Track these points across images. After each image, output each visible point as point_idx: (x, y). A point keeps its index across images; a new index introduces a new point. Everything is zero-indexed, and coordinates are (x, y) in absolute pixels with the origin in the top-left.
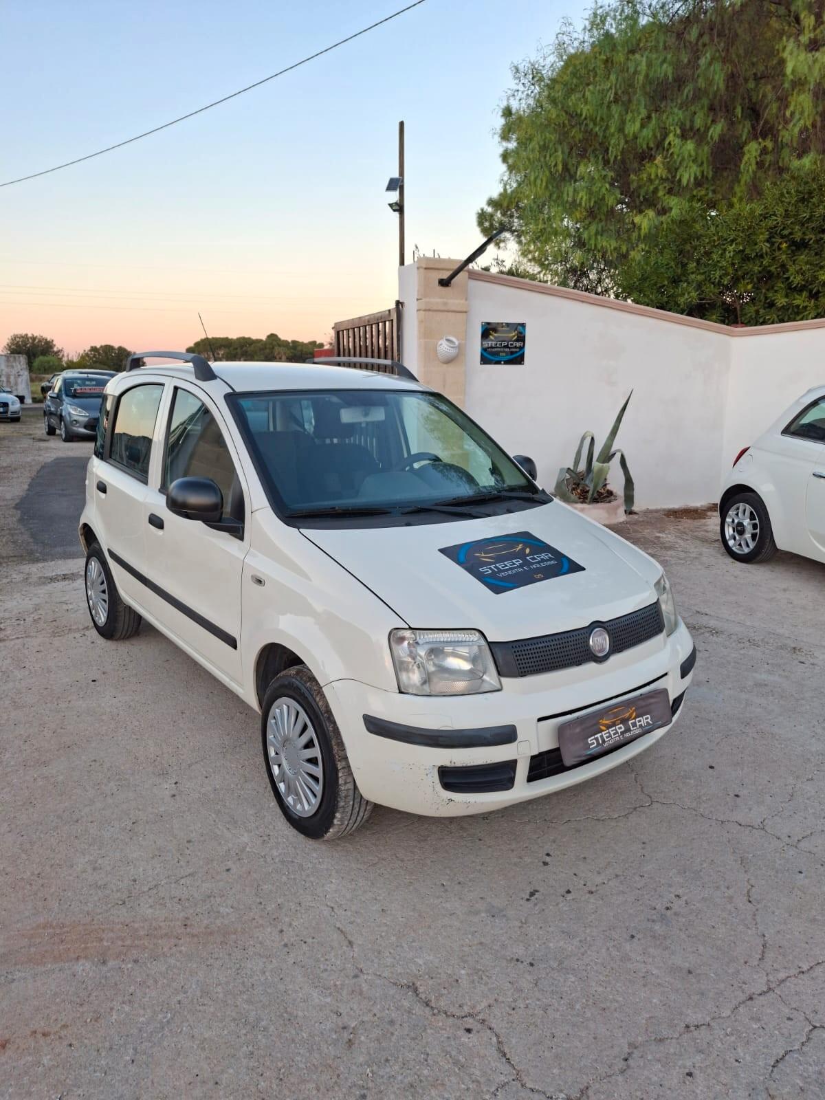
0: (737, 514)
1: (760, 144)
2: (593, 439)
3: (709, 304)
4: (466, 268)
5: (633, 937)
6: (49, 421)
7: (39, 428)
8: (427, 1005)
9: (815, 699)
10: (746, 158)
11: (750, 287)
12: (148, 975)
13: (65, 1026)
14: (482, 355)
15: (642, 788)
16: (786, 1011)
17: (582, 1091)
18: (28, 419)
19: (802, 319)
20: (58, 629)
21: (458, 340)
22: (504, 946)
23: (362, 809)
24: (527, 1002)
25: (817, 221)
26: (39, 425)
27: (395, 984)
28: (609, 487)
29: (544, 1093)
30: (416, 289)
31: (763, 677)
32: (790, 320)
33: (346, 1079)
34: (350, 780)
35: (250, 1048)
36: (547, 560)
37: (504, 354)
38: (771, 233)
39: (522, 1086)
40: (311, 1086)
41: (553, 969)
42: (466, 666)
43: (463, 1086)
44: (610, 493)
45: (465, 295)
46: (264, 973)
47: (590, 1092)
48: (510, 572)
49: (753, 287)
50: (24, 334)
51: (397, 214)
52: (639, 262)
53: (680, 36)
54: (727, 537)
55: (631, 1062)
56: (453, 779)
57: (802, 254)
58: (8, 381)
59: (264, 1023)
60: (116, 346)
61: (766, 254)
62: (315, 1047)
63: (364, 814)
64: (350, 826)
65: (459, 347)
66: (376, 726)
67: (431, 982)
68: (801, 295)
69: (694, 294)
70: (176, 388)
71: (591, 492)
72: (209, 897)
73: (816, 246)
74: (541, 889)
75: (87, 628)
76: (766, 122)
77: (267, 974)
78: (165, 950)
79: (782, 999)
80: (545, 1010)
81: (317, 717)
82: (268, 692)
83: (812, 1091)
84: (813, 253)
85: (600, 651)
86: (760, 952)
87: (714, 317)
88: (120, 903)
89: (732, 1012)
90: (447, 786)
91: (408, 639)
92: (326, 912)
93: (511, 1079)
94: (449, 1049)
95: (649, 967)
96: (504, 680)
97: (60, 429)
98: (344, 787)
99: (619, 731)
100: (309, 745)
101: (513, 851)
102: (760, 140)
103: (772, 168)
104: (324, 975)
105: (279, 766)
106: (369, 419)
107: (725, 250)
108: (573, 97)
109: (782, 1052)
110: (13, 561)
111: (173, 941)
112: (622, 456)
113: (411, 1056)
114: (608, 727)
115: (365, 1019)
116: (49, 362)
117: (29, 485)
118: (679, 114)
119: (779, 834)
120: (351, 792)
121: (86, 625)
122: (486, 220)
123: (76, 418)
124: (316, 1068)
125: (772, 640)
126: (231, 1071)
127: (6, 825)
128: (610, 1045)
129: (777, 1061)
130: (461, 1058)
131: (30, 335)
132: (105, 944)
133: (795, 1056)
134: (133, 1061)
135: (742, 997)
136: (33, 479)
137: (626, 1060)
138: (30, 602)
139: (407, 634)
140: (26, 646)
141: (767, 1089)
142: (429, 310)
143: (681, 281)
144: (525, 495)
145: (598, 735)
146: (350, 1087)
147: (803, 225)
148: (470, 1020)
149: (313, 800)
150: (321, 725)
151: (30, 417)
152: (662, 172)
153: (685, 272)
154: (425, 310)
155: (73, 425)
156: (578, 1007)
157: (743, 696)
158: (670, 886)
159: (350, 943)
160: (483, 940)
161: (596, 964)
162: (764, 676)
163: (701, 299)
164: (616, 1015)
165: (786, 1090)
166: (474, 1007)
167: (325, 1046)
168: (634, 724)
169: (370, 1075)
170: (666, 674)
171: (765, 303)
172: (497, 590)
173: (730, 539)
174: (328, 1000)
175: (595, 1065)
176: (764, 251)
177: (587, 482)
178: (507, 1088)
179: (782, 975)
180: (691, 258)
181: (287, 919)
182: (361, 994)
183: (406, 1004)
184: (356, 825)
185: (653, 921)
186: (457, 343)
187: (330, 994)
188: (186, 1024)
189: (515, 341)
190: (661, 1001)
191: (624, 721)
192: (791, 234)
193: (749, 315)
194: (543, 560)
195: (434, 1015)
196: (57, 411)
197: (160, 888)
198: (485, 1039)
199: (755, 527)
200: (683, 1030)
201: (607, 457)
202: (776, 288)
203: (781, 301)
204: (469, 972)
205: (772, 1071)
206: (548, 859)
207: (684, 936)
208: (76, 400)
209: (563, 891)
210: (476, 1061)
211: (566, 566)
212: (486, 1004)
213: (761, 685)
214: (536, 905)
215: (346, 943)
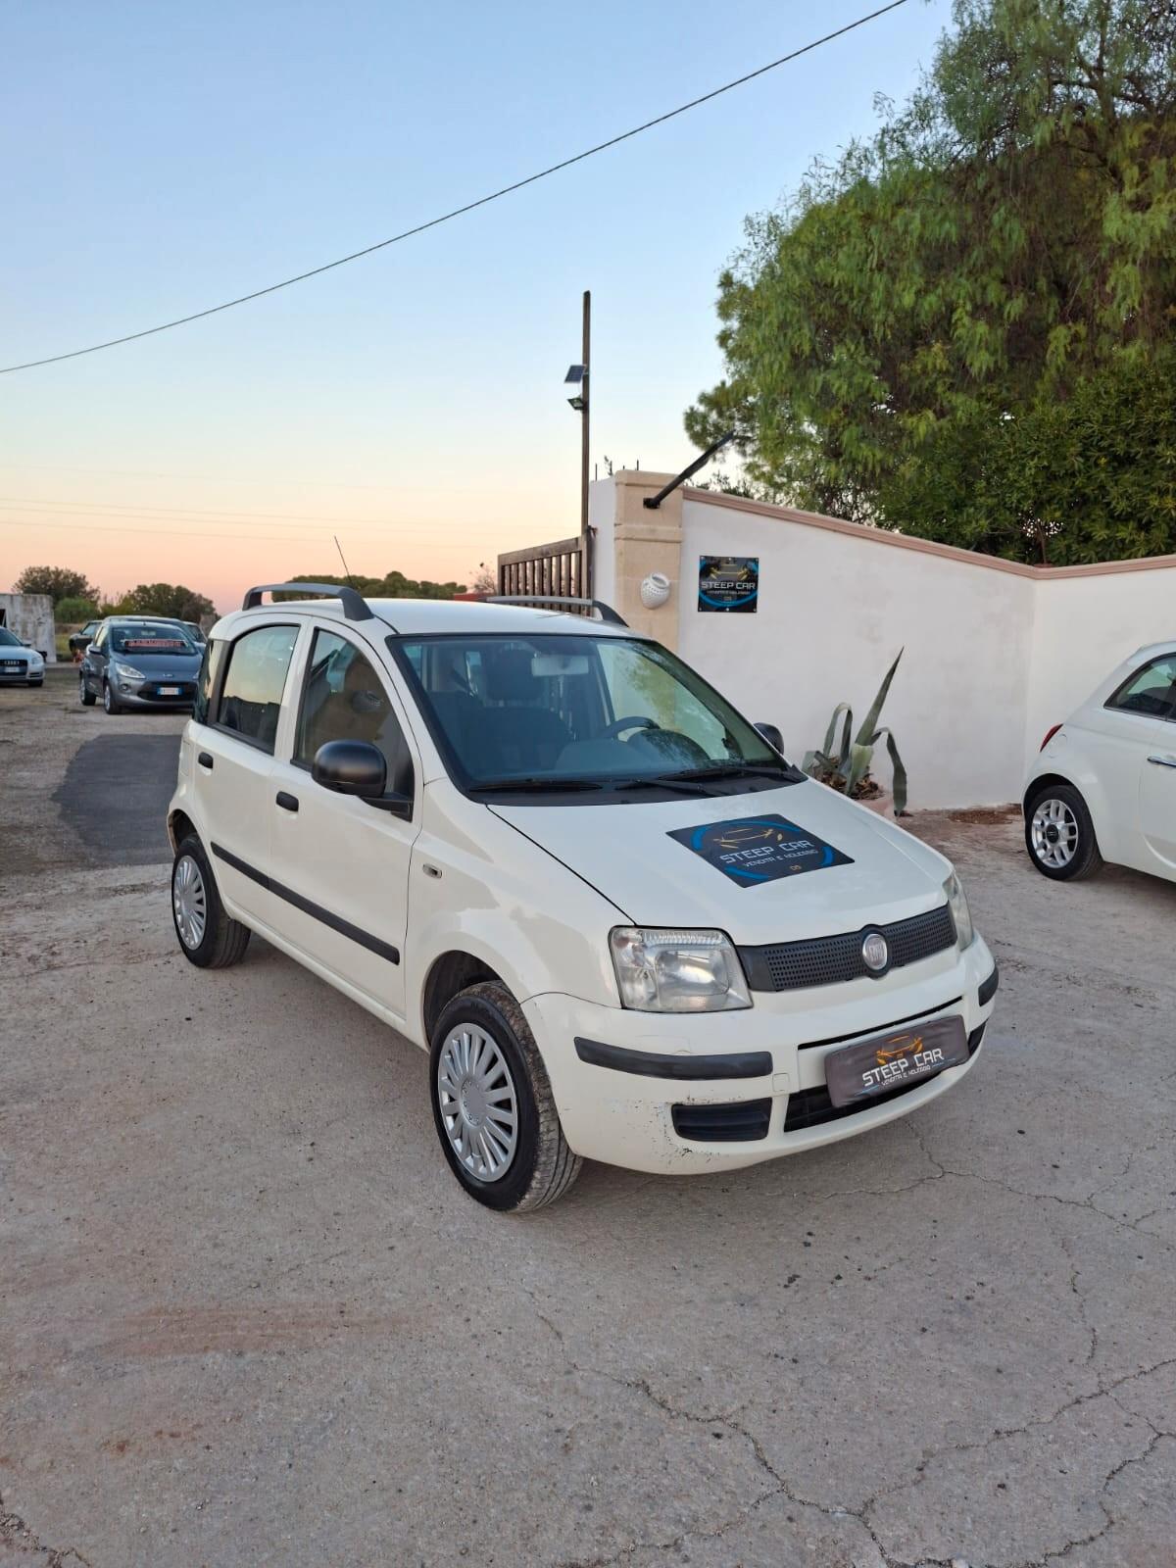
0: (1048, 815)
1: (1069, 328)
2: (849, 713)
3: (1003, 537)
4: (680, 486)
5: (924, 1330)
6: (86, 684)
7: (70, 696)
8: (663, 1407)
9: (1157, 1051)
10: (1052, 348)
11: (1058, 514)
12: (299, 1369)
13: (198, 1426)
14: (700, 599)
15: (930, 1157)
16: (1124, 1416)
17: (866, 1504)
18: (53, 684)
19: (1129, 558)
20: (132, 954)
21: (669, 578)
22: (757, 1339)
23: (568, 1169)
24: (791, 1404)
25: (1145, 429)
26: (70, 692)
27: (620, 1382)
28: (872, 779)
29: (817, 1506)
30: (614, 511)
31: (1087, 1023)
32: (1112, 559)
33: (565, 1487)
34: (554, 1126)
35: (439, 1452)
36: (804, 849)
37: (730, 598)
38: (1085, 444)
39: (790, 1498)
40: (521, 1495)
41: (822, 1366)
42: (706, 977)
43: (714, 1498)
44: (874, 787)
45: (679, 519)
46: (450, 1368)
47: (876, 1506)
48: (759, 862)
49: (1063, 515)
50: (44, 566)
51: (579, 413)
52: (910, 481)
53: (960, 187)
54: (1035, 846)
55: (926, 1471)
56: (692, 1122)
57: (1126, 473)
58: (24, 631)
59: (454, 1425)
60: (174, 585)
61: (1080, 472)
62: (522, 1452)
63: (570, 1175)
64: (552, 1190)
65: (671, 588)
66: (592, 1052)
67: (666, 1380)
68: (1126, 526)
69: (984, 522)
70: (317, 630)
71: (848, 785)
72: (370, 1279)
73: (1146, 462)
74: (804, 1275)
75: (171, 953)
76: (1078, 300)
77: (453, 1369)
78: (318, 1340)
79: (1118, 1403)
80: (815, 1414)
81: (511, 1046)
82: (442, 1019)
83: (1159, 1507)
84: (1141, 471)
85: (878, 963)
86: (1089, 1348)
87: (1011, 553)
88: (254, 1285)
89: (1055, 1417)
90: (683, 1131)
91: (634, 940)
92: (524, 1298)
93: (775, 1490)
94: (693, 1456)
95: (946, 1365)
96: (755, 994)
97: (104, 697)
98: (547, 1137)
99: (902, 1067)
100: (500, 1082)
101: (763, 1229)
102: (1070, 324)
103: (1085, 360)
104: (529, 1371)
105: (455, 1116)
106: (568, 672)
107: (1024, 466)
108: (821, 262)
109: (1119, 1463)
110: (61, 868)
111: (327, 1331)
112: (890, 737)
113: (645, 1464)
114: (888, 1061)
115: (585, 1421)
116: (77, 606)
117: (68, 770)
118: (967, 285)
119: (1111, 1213)
120: (555, 1144)
121: (170, 949)
122: (697, 423)
123: (127, 681)
124: (526, 1476)
125: (1098, 978)
126: (417, 1478)
127: (92, 1193)
128: (899, 1452)
129: (1113, 1473)
130: (709, 1466)
131: (52, 568)
132: (239, 1333)
133: (1136, 1466)
134: (290, 1466)
135: (1069, 1401)
136: (71, 763)
137: (921, 1469)
138: (89, 920)
139: (632, 934)
140: (91, 975)
141: (1100, 1503)
142: (631, 539)
143: (966, 506)
144: (772, 770)
145: (876, 1071)
146: (571, 1498)
147: (1127, 434)
148: (718, 1424)
149: (502, 1158)
150: (516, 1056)
151: (56, 680)
152: (942, 363)
153: (971, 494)
154: (625, 539)
155: (122, 691)
156: (857, 1409)
157: (1062, 1046)
158: (971, 1272)
159: (559, 1334)
160: (730, 1332)
161: (877, 1360)
162: (1089, 1023)
163: (993, 530)
164: (906, 1419)
165: (1125, 1505)
166: (722, 1409)
167: (535, 1452)
168: (921, 1060)
169: (595, 1483)
170: (960, 998)
171: (1078, 535)
172: (744, 882)
173: (1039, 848)
174: (535, 1399)
175: (882, 1475)
176: (1076, 467)
177: (843, 771)
178: (769, 1500)
179: (1118, 1376)
180: (978, 476)
181: (474, 1306)
182: (576, 1393)
183: (636, 1405)
184: (559, 1190)
185: (950, 1312)
186: (667, 582)
187: (537, 1393)
188: (354, 1425)
189: (745, 581)
190: (963, 1404)
191: (908, 1054)
192: (1111, 445)
193: (1057, 551)
194: (800, 849)
195: (672, 1417)
196: (99, 671)
197: (304, 1269)
198: (739, 1445)
199: (1072, 831)
200: (991, 1437)
201: (869, 737)
202: (1093, 517)
203: (1100, 534)
204: (716, 1369)
205: (1107, 1484)
206: (810, 1239)
207: (990, 1331)
208: (128, 657)
209: (831, 1277)
210: (730, 1470)
211: (829, 857)
212: (739, 1406)
213: (1085, 1033)
214: (797, 1292)
215: (553, 1334)
